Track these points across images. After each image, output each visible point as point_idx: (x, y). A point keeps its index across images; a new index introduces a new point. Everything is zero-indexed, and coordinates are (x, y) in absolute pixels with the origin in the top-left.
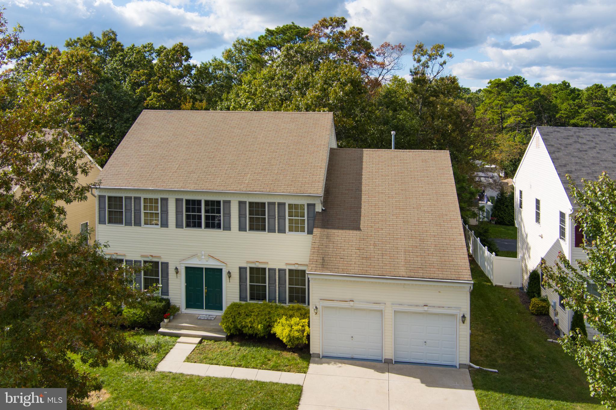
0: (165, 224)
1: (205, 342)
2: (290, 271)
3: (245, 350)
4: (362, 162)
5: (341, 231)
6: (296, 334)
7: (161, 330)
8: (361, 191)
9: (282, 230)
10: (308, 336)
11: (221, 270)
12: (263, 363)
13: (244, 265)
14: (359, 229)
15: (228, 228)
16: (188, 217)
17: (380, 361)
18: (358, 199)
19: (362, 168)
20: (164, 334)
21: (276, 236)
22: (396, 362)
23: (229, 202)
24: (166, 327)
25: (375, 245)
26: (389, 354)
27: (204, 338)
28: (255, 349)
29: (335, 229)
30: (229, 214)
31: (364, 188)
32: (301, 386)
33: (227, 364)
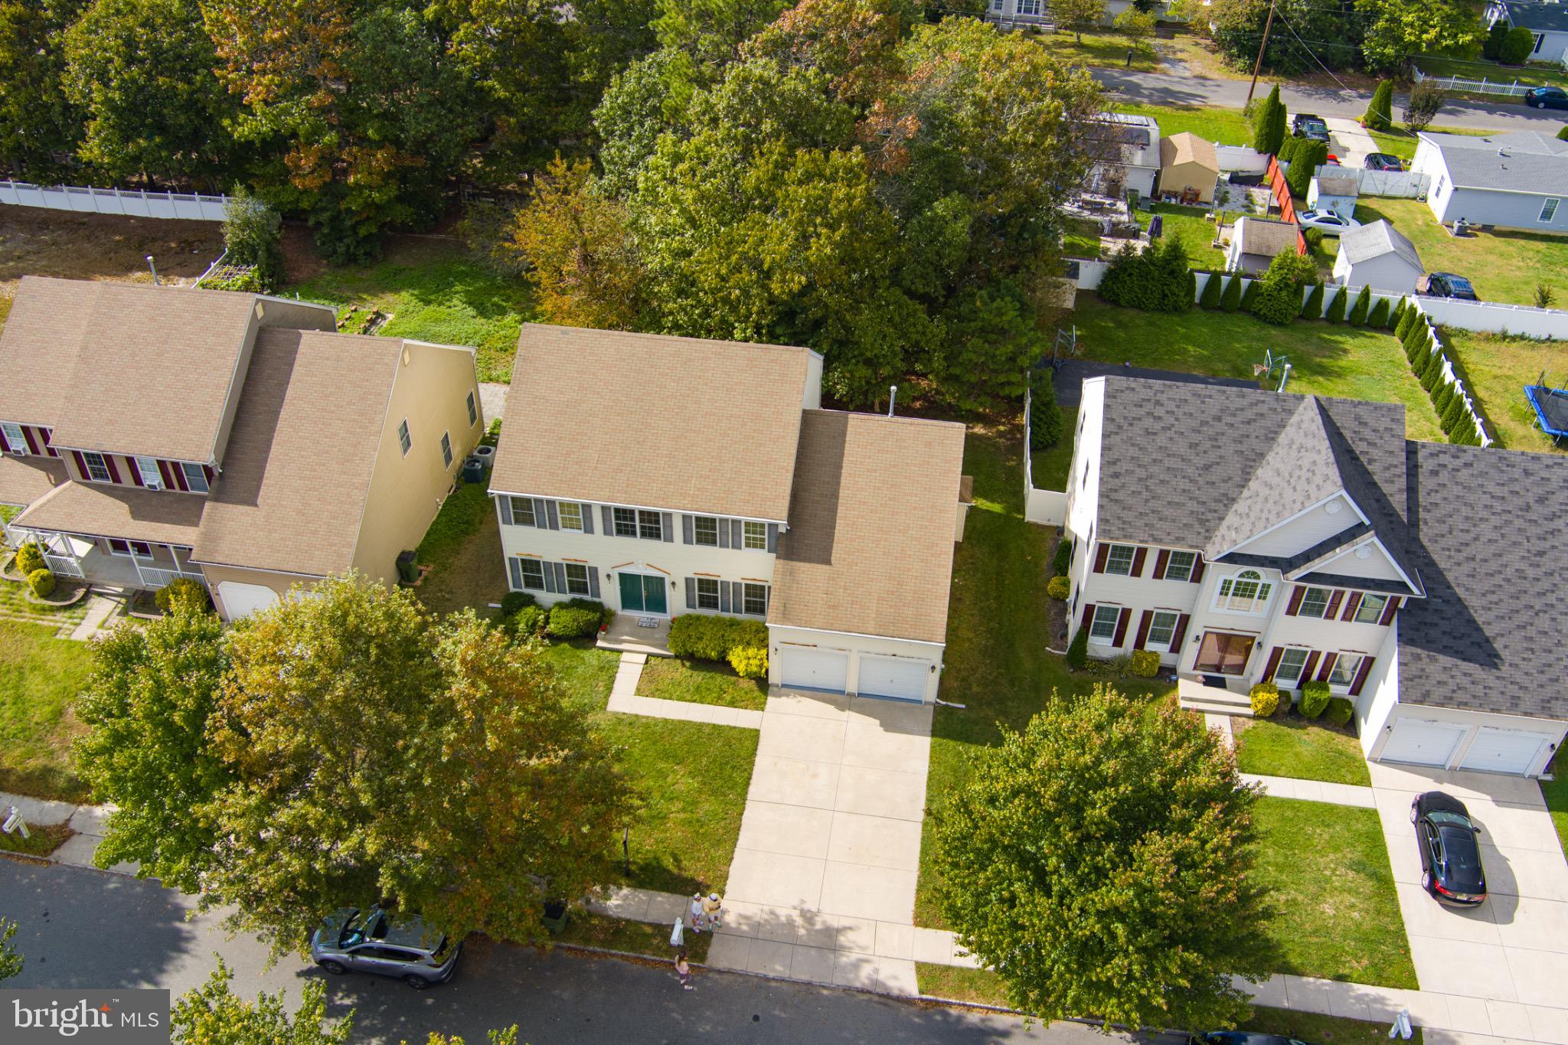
0: (589, 530)
1: (653, 661)
2: (747, 586)
3: (699, 677)
4: (844, 441)
5: (807, 565)
6: (755, 669)
7: (599, 643)
8: (837, 497)
9: (736, 546)
10: (767, 671)
11: (662, 579)
12: (719, 698)
13: (691, 575)
14: (828, 562)
15: (670, 539)
16: (618, 525)
17: (842, 692)
18: (833, 510)
19: (843, 454)
20: (604, 649)
21: (729, 552)
22: (860, 695)
23: (670, 515)
24: (604, 640)
25: (845, 588)
26: (852, 687)
27: (649, 655)
28: (709, 675)
29: (800, 560)
30: (671, 527)
31: (843, 493)
32: (758, 731)
33: (681, 699)
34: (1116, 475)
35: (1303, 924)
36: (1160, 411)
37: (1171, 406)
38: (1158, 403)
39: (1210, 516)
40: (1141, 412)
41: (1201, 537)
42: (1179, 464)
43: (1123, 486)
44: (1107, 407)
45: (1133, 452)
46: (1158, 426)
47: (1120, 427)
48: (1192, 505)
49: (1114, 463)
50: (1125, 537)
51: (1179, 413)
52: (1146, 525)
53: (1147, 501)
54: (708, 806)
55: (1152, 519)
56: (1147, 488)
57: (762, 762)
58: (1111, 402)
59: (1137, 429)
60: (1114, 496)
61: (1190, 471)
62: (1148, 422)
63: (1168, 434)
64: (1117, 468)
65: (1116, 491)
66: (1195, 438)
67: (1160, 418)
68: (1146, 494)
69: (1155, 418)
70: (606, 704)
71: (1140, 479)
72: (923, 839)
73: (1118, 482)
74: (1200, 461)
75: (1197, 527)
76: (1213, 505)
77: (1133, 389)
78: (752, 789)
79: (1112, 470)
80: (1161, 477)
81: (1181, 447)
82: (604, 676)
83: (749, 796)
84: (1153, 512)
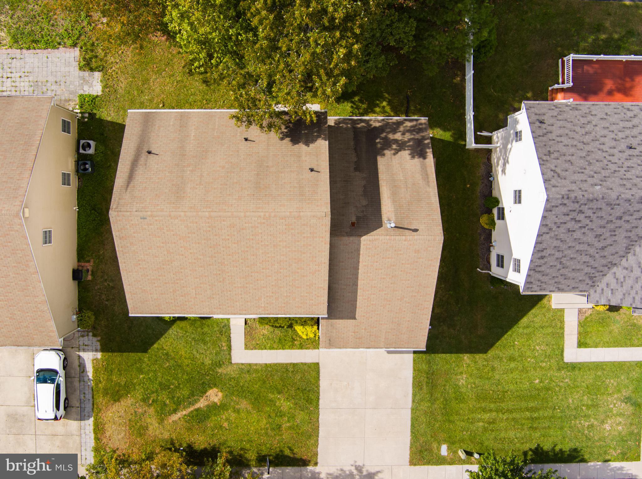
1: (249, 321)
3: (278, 331)
4: (359, 254)
8: (357, 286)
12: (293, 345)
14: (354, 319)
18: (355, 292)
19: (358, 261)
25: (365, 329)
29: (336, 319)
31: (360, 283)
32: (318, 364)
33: (272, 348)
34: (542, 258)
35: (594, 436)
36: (581, 217)
37: (589, 213)
38: (581, 212)
39: (597, 274)
40: (567, 218)
41: (588, 286)
42: (585, 247)
43: (546, 263)
44: (544, 217)
45: (556, 243)
46: (577, 226)
47: (550, 229)
48: (588, 270)
49: (542, 251)
50: (541, 290)
51: (594, 217)
52: (556, 282)
53: (559, 270)
54: (301, 416)
55: (561, 279)
56: (561, 263)
57: (324, 384)
58: (546, 214)
59: (562, 229)
60: (538, 269)
61: (592, 251)
62: (571, 225)
63: (583, 230)
64: (543, 254)
65: (540, 266)
66: (600, 231)
67: (579, 221)
68: (559, 266)
69: (576, 221)
70: (230, 359)
71: (557, 259)
72: (412, 418)
73: (542, 261)
74: (600, 245)
75: (588, 281)
76: (601, 269)
77: (565, 204)
78: (321, 401)
79: (540, 255)
80: (572, 256)
81: (590, 238)
82: (224, 338)
83: (320, 407)
84: (562, 275)
